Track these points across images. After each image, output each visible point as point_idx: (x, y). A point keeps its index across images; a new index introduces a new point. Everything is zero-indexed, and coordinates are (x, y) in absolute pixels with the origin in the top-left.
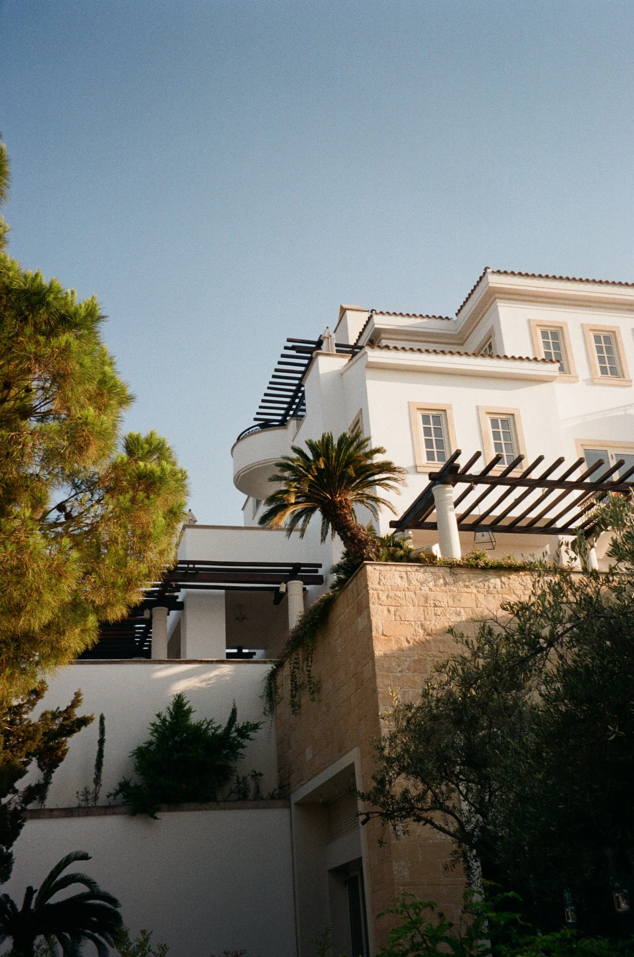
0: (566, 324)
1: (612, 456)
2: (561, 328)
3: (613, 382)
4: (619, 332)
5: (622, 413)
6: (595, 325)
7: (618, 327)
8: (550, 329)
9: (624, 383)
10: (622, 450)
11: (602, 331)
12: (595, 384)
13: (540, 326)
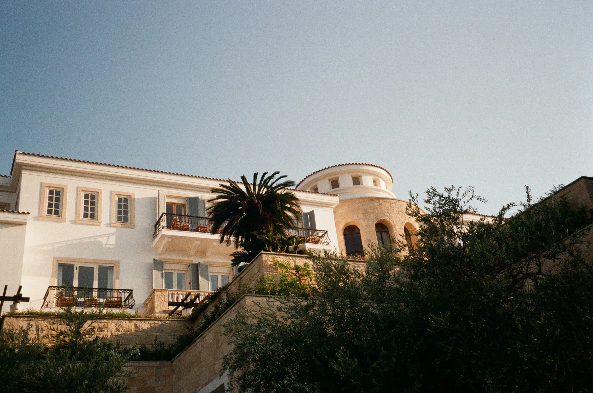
0: (66, 186)
1: (77, 267)
2: (63, 188)
3: (91, 223)
4: (101, 193)
5: (93, 240)
6: (86, 188)
7: (101, 190)
8: (55, 189)
9: (97, 224)
10: (86, 264)
11: (90, 191)
12: (78, 224)
13: (49, 187)
